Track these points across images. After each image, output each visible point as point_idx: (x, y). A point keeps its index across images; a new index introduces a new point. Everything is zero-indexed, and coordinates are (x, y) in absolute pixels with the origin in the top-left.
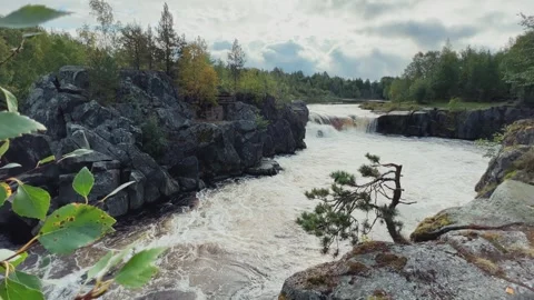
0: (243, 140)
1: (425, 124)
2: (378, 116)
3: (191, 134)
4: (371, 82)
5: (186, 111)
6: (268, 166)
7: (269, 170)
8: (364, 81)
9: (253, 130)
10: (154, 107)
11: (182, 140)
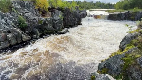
0: (55, 23)
1: (124, 16)
2: (109, 14)
3: (37, 21)
4: (113, 4)
5: (38, 14)
6: (63, 31)
7: (63, 32)
8: (111, 4)
9: (59, 20)
10: (25, 13)
11: (34, 23)
